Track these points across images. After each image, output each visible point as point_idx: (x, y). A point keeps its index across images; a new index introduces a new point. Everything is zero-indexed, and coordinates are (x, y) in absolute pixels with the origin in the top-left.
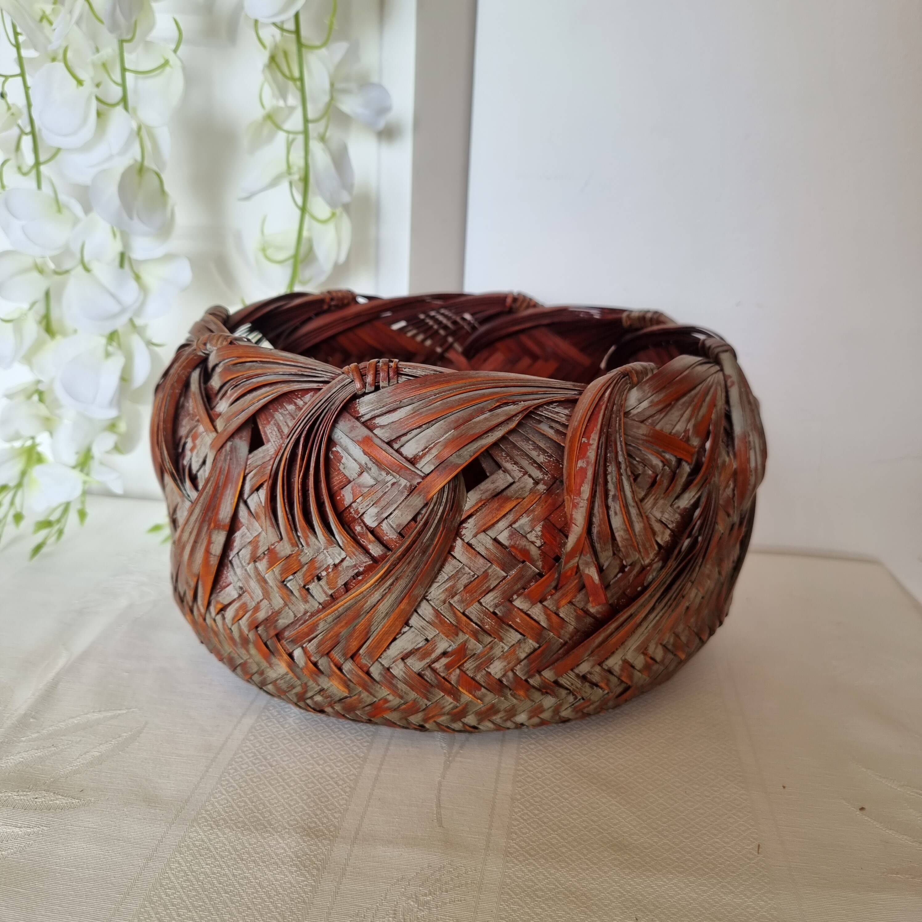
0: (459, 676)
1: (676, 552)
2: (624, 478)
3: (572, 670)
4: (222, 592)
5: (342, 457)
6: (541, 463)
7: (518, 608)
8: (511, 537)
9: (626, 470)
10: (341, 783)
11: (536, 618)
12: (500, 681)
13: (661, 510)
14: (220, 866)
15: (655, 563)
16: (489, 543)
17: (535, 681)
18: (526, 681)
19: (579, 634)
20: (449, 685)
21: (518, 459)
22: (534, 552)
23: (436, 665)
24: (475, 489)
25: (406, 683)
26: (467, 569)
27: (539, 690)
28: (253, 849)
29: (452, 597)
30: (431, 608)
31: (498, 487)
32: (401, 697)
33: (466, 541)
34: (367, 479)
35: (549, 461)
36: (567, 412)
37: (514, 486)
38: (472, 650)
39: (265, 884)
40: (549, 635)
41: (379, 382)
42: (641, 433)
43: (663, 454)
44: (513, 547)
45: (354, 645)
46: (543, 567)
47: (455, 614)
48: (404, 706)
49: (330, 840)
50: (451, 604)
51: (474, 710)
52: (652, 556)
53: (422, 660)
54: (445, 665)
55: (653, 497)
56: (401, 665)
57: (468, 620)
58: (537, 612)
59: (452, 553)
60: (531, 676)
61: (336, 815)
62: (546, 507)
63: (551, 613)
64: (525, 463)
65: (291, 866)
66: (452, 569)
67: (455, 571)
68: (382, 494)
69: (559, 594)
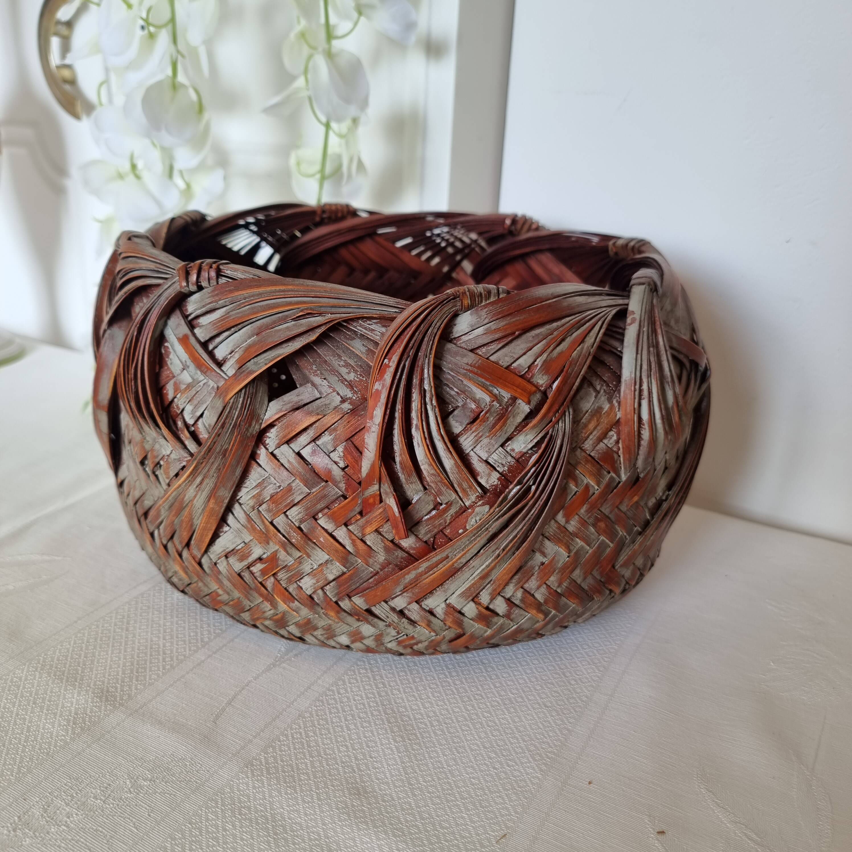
0: (274, 584)
1: (501, 498)
2: (429, 407)
3: (386, 602)
5: (170, 353)
6: (352, 381)
7: (323, 528)
8: (313, 453)
9: (432, 401)
10: (168, 659)
11: (341, 540)
12: (311, 597)
13: (487, 449)
15: (478, 506)
16: (292, 456)
17: (345, 604)
18: (336, 603)
19: (391, 566)
20: (265, 591)
21: (328, 375)
22: (337, 473)
23: (254, 569)
24: (277, 399)
25: (229, 580)
26: (272, 479)
27: (350, 615)
28: (51, 696)
29: (260, 505)
30: (242, 512)
31: (302, 400)
32: (228, 594)
33: (270, 450)
34: (186, 378)
35: (361, 380)
36: (382, 330)
37: (319, 402)
38: (284, 561)
40: (356, 561)
41: (200, 282)
42: (465, 361)
43: (492, 388)
44: (315, 464)
45: (186, 534)
46: (346, 490)
47: (263, 522)
48: (231, 603)
49: (114, 707)
50: (259, 512)
51: (294, 621)
52: (473, 498)
53: (241, 562)
54: (260, 570)
55: (474, 434)
56: (225, 563)
57: (275, 530)
58: (341, 534)
59: (258, 460)
60: (342, 599)
61: (139, 687)
62: (349, 428)
63: (356, 538)
64: (333, 379)
65: (65, 719)
66: (259, 477)
67: (261, 479)
68: (195, 392)
69: (363, 520)
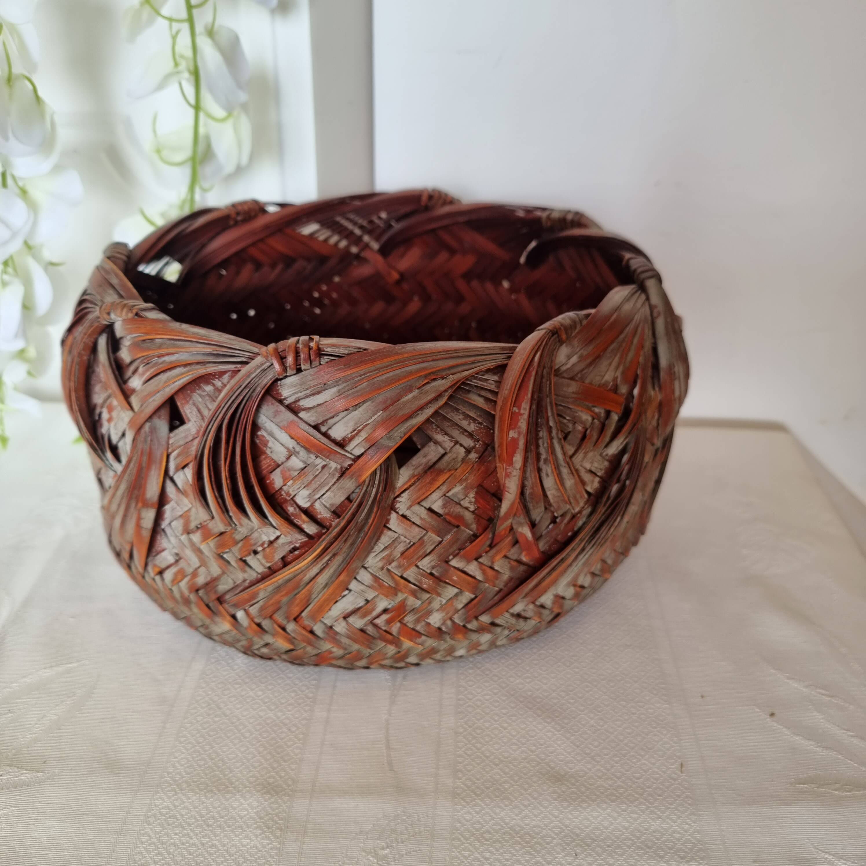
0: (400, 628)
1: (605, 498)
2: (555, 442)
3: (507, 611)
4: (159, 556)
5: (268, 441)
6: (473, 431)
7: (455, 568)
8: (444, 506)
9: (557, 434)
10: (293, 729)
11: (471, 573)
12: (439, 629)
13: (590, 461)
14: (188, 835)
15: (585, 510)
16: (424, 513)
17: (473, 625)
18: (464, 626)
19: (514, 581)
20: (391, 636)
21: (449, 430)
22: (469, 517)
23: (378, 621)
24: (407, 464)
25: (349, 637)
26: (402, 538)
27: (476, 631)
28: (218, 812)
29: (390, 564)
30: (369, 574)
31: (430, 460)
32: (345, 649)
33: (401, 513)
34: (296, 463)
35: (480, 428)
36: (496, 378)
37: (446, 458)
38: (412, 606)
39: (233, 850)
40: (484, 586)
41: (300, 365)
42: (571, 391)
43: (593, 409)
44: (447, 514)
45: (295, 610)
46: (477, 529)
47: (393, 578)
48: (349, 656)
49: (289, 795)
50: (388, 570)
51: (415, 652)
52: (582, 504)
53: (363, 618)
54: (386, 620)
55: (583, 452)
56: (343, 623)
57: (406, 583)
58: (473, 568)
59: (388, 525)
60: (469, 622)
61: (293, 767)
62: (479, 475)
63: (486, 567)
64: (456, 433)
65: (256, 828)
66: (388, 540)
67: (391, 541)
68: (313, 477)
69: (493, 551)
